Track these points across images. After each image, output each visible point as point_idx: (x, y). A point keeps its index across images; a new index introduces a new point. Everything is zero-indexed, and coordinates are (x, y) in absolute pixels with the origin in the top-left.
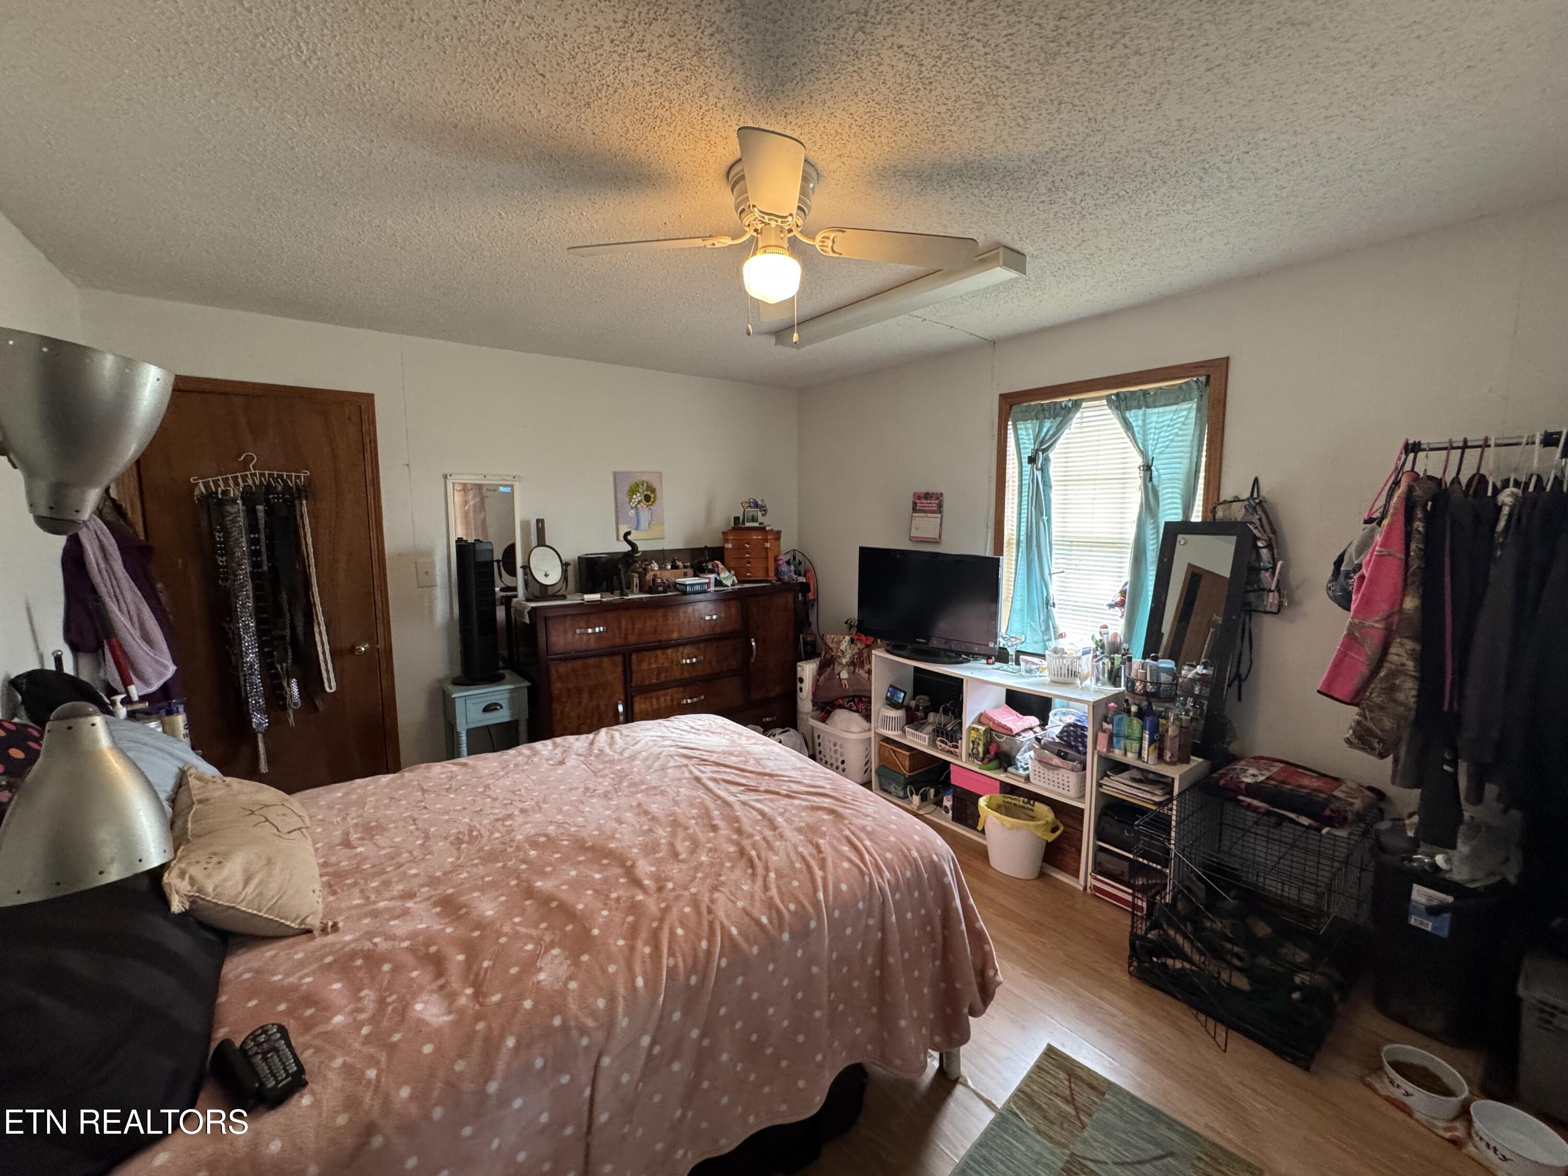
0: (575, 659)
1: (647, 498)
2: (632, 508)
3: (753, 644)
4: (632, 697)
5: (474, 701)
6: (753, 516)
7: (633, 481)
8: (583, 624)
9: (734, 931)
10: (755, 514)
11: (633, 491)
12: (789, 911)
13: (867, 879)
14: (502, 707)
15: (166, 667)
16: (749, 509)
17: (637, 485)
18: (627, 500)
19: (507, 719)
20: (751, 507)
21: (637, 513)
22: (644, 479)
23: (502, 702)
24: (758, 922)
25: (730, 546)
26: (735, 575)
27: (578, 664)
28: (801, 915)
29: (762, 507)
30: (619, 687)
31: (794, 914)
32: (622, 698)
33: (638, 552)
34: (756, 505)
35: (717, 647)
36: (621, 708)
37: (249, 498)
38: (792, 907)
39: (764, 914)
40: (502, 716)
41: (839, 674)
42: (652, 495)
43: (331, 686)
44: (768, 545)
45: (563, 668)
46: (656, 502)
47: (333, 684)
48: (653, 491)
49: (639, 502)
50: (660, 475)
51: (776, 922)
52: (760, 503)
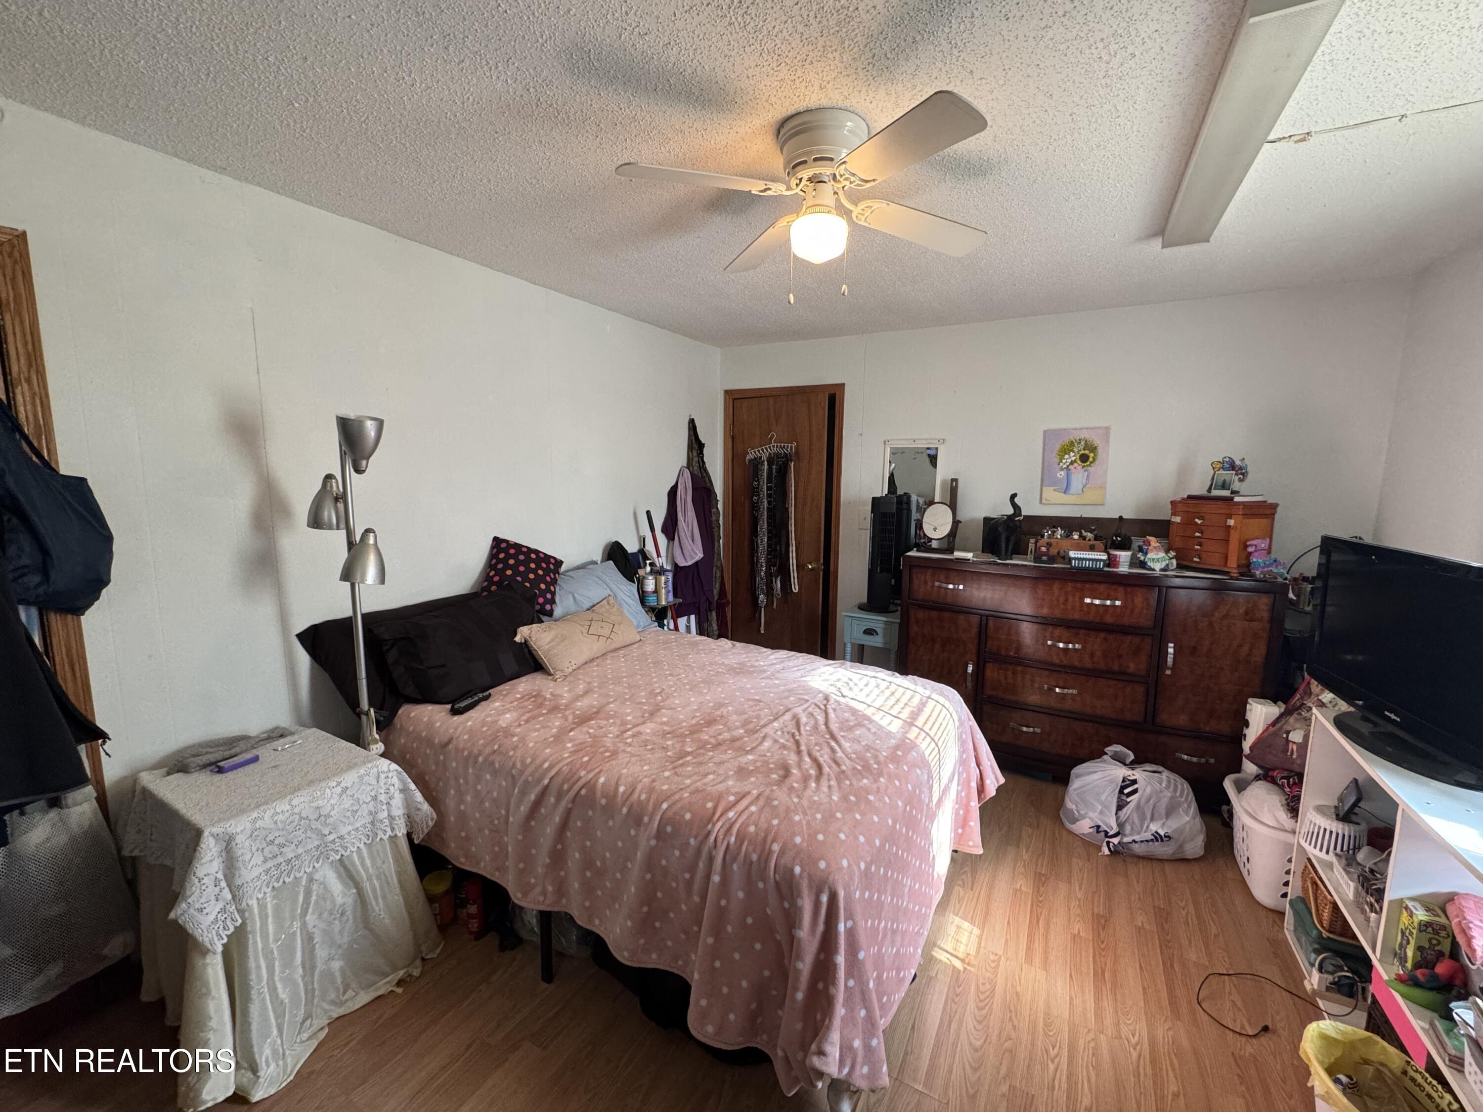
0: (932, 608)
1: (1084, 458)
2: (1062, 469)
3: (1171, 650)
4: (985, 662)
5: (858, 622)
6: (1224, 482)
7: (1066, 440)
8: (942, 577)
9: (602, 780)
10: (1227, 478)
11: (1066, 450)
12: (639, 796)
13: (710, 827)
14: (877, 634)
15: (696, 554)
16: (1222, 472)
17: (1072, 444)
18: (1057, 460)
19: (880, 645)
20: (1223, 468)
21: (1068, 477)
22: (1082, 437)
23: (879, 631)
24: (617, 788)
25: (1178, 519)
26: (1176, 557)
27: (934, 614)
28: (643, 806)
29: (1241, 469)
30: (972, 647)
31: (639, 801)
32: (974, 658)
33: (1021, 515)
34: (1232, 466)
35: (1105, 639)
36: (970, 669)
37: (770, 461)
38: (643, 797)
39: (626, 786)
40: (877, 641)
41: (1288, 733)
42: (1092, 455)
43: (795, 589)
44: (1231, 522)
45: (921, 615)
46: (1097, 462)
47: (797, 587)
48: (1094, 449)
49: (1072, 463)
50: (1106, 431)
51: (625, 797)
52: (1238, 463)
